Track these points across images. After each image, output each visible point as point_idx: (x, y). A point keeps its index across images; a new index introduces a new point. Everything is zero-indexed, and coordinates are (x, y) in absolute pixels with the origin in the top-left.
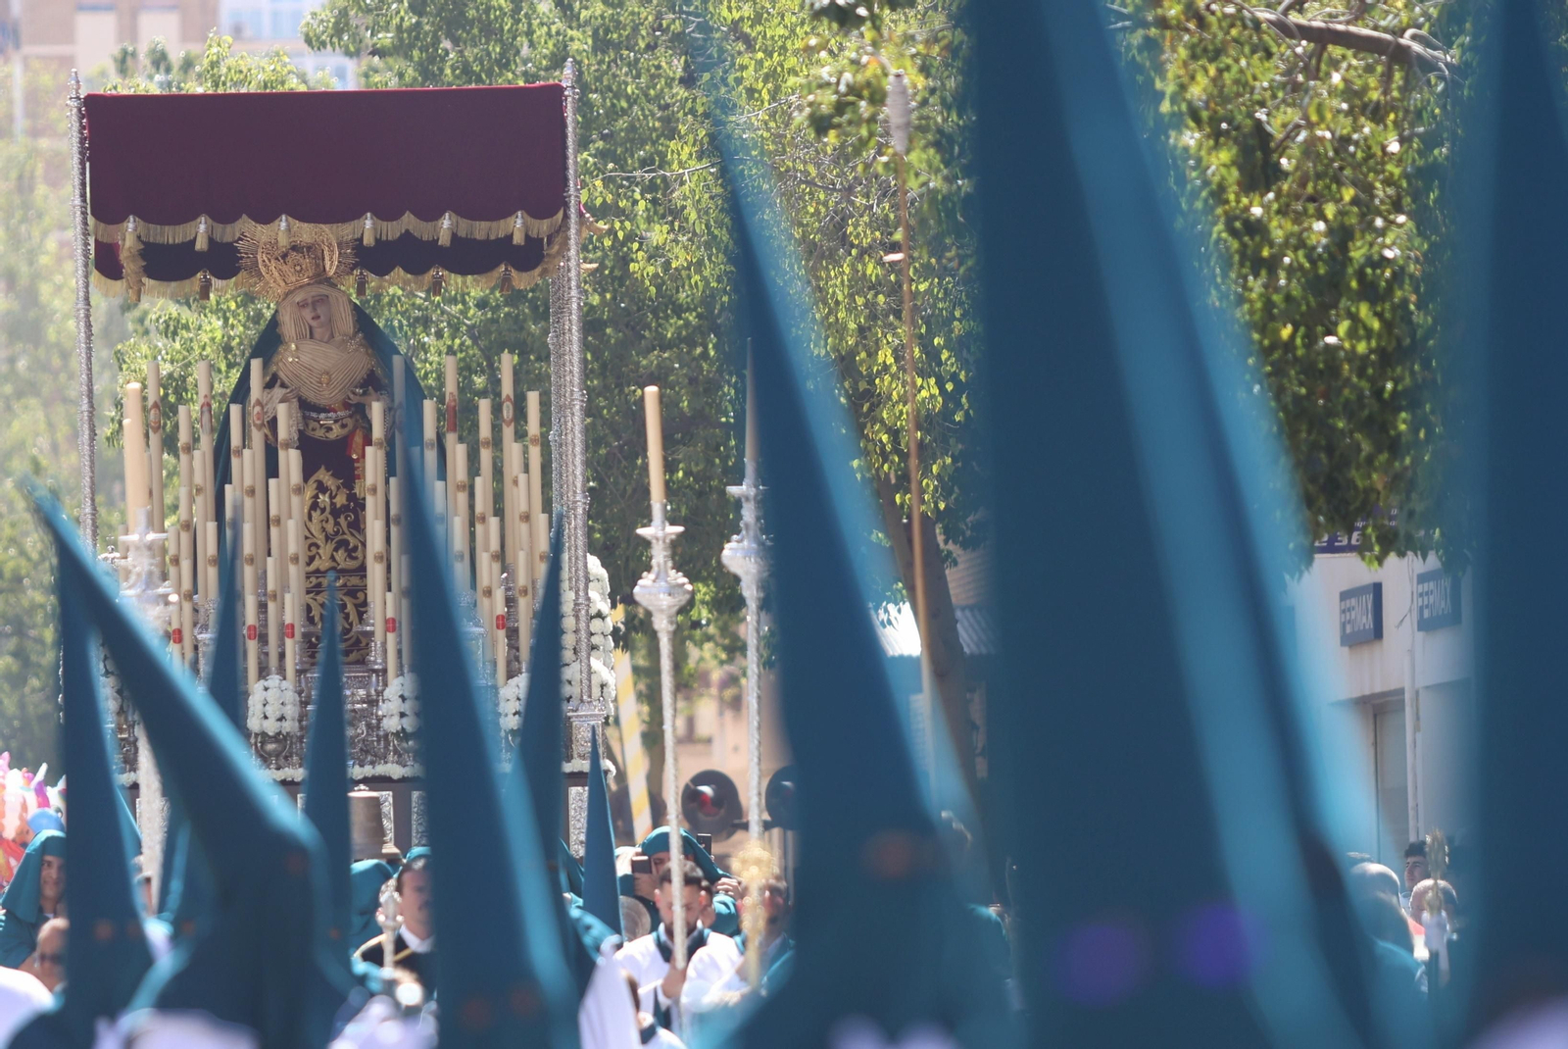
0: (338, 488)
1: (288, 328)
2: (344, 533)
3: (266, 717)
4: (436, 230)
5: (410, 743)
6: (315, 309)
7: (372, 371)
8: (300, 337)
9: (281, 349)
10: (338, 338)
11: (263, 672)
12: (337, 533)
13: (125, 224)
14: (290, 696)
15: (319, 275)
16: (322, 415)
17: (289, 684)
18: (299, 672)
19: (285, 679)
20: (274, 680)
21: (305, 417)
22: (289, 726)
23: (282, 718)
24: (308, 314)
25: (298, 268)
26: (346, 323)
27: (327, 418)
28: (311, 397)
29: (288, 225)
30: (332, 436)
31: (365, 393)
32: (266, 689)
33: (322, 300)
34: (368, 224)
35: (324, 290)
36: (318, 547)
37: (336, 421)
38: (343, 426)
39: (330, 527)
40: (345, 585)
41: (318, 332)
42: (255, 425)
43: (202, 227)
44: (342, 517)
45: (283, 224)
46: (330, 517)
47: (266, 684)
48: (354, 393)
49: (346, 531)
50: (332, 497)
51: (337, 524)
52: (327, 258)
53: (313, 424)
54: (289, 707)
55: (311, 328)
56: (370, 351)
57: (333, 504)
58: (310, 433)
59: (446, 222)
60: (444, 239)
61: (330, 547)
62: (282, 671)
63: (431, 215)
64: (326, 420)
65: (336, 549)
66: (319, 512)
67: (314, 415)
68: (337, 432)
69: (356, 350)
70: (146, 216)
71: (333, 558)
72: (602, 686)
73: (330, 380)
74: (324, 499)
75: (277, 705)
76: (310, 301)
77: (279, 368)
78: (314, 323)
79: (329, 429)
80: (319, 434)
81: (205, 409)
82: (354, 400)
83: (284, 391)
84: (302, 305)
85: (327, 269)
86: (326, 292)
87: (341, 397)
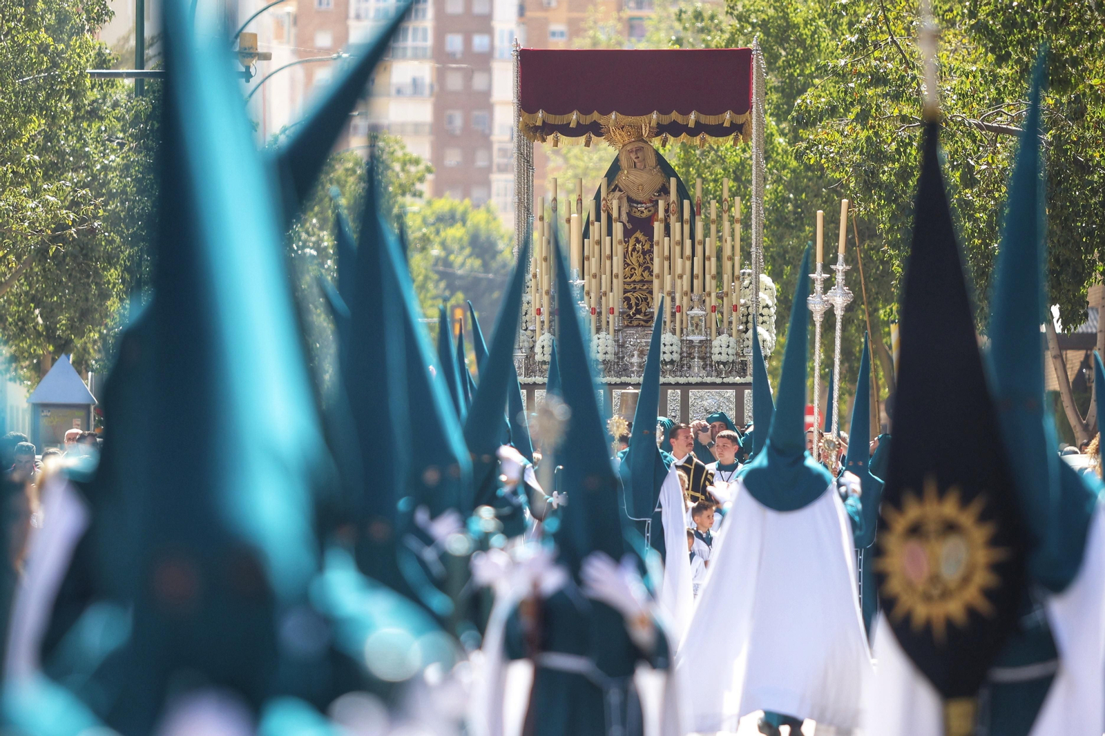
0: (646, 241)
1: (624, 163)
2: (648, 263)
3: (598, 352)
4: (688, 120)
5: (668, 366)
6: (636, 154)
7: (664, 185)
8: (630, 167)
9: (620, 173)
10: (648, 168)
11: (598, 330)
12: (644, 263)
13: (537, 114)
14: (610, 342)
15: (639, 137)
16: (639, 206)
17: (610, 337)
18: (616, 331)
19: (609, 334)
20: (603, 334)
21: (630, 206)
22: (608, 357)
23: (606, 353)
24: (633, 156)
25: (629, 133)
26: (652, 160)
27: (641, 207)
28: (634, 196)
29: (616, 117)
30: (644, 216)
31: (659, 195)
32: (599, 339)
33: (639, 150)
34: (655, 116)
35: (641, 144)
36: (635, 270)
37: (646, 209)
38: (649, 211)
39: (641, 260)
40: (648, 288)
41: (638, 164)
42: (603, 210)
43: (574, 117)
44: (647, 255)
45: (613, 117)
46: (641, 255)
47: (599, 336)
48: (655, 196)
49: (649, 262)
50: (642, 246)
51: (645, 258)
52: (644, 129)
53: (634, 209)
54: (609, 348)
55: (635, 162)
56: (663, 175)
57: (643, 249)
58: (633, 214)
59: (693, 116)
60: (691, 124)
61: (641, 270)
62: (607, 330)
63: (686, 113)
64: (641, 208)
65: (644, 271)
66: (636, 252)
67: (635, 205)
68: (646, 214)
69: (656, 174)
70: (548, 111)
71: (642, 275)
72: (764, 341)
73: (643, 188)
74: (639, 246)
75: (604, 347)
76: (634, 150)
77: (618, 182)
78: (636, 161)
79: (642, 212)
80: (638, 214)
81: (579, 201)
82: (655, 198)
83: (620, 193)
84: (630, 152)
85: (644, 133)
86: (641, 145)
87: (648, 197)
